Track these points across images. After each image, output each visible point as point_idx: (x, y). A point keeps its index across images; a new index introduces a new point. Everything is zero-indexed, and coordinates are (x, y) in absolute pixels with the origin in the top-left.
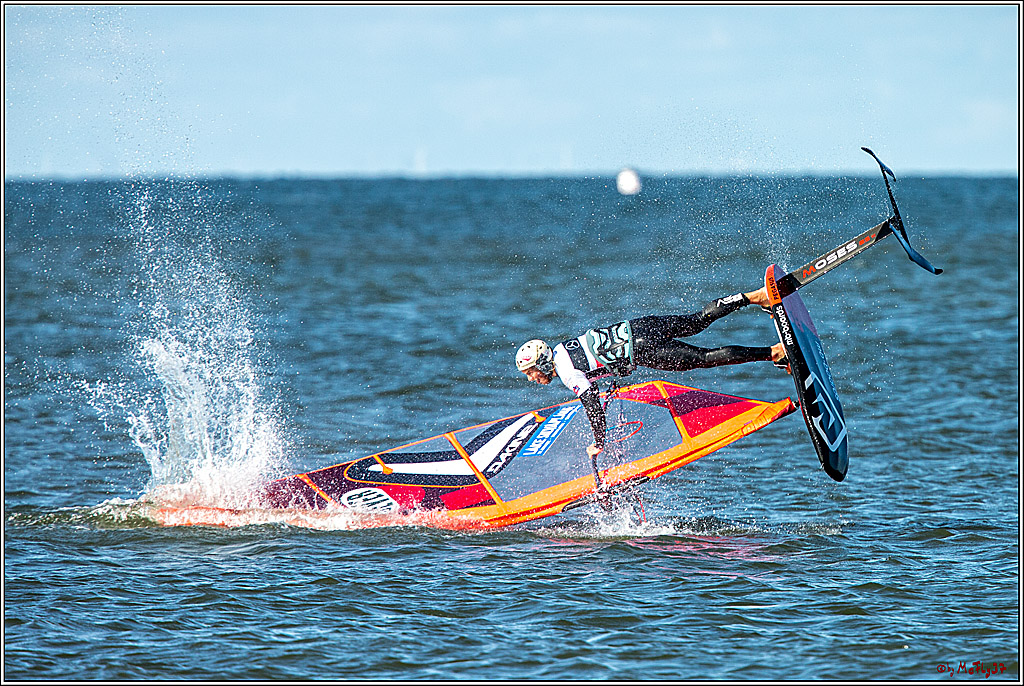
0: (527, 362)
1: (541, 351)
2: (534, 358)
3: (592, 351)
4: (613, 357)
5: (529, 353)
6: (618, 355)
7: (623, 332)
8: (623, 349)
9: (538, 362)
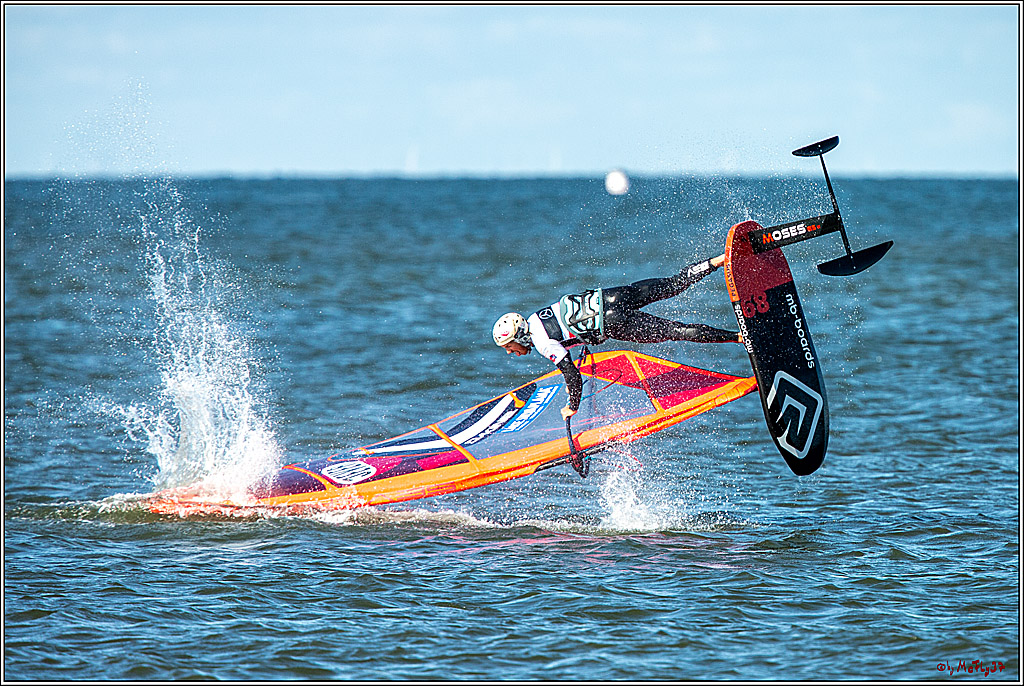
0: (506, 337)
1: (518, 325)
2: (512, 333)
3: (564, 321)
4: (584, 328)
5: (504, 328)
6: (589, 326)
7: (595, 302)
8: (594, 320)
9: (516, 336)
